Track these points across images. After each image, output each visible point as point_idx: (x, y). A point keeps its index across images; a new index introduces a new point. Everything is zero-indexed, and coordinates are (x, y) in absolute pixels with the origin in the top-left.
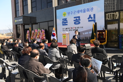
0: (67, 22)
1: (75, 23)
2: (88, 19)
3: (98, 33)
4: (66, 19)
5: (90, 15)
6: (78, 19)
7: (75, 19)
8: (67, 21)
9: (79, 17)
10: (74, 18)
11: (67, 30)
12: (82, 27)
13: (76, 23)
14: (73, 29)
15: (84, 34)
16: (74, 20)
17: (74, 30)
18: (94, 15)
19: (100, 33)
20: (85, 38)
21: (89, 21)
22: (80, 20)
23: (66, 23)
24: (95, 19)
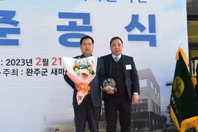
0: (17, 31)
1: (63, 41)
2: (129, 28)
4: (13, 13)
5: (135, 18)
6: (80, 22)
7: (65, 22)
8: (16, 23)
9: (86, 17)
10: (62, 15)
11: (15, 72)
13: (71, 40)
14: (50, 68)
16: (60, 28)
17: (55, 72)
18: (152, 18)
21: (131, 38)
22: (90, 29)
23: (10, 37)
24: (155, 32)
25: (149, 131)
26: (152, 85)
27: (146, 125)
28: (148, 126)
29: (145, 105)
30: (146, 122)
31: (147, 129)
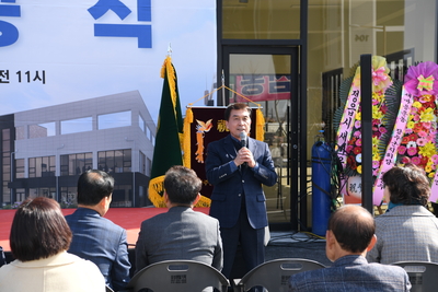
2: (96, 12)
3: (204, 127)
15: (51, 133)
19: (215, 124)
20: (64, 167)
21: (102, 31)
22: (16, 12)
24: (150, 20)
25: (132, 207)
26: (141, 122)
27: (127, 196)
28: (131, 199)
29: (127, 160)
30: (127, 191)
31: (128, 204)
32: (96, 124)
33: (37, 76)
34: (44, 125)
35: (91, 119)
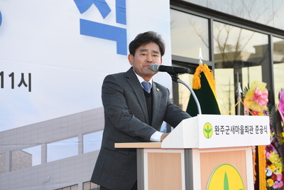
12: (26, 82)
15: (37, 161)
32: (81, 146)
33: (23, 81)
34: (29, 150)
35: (76, 139)
